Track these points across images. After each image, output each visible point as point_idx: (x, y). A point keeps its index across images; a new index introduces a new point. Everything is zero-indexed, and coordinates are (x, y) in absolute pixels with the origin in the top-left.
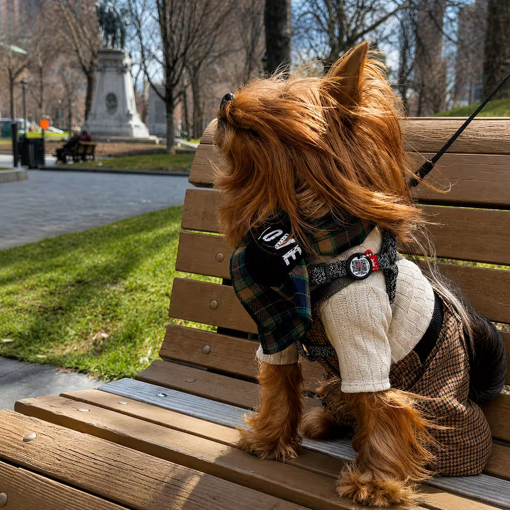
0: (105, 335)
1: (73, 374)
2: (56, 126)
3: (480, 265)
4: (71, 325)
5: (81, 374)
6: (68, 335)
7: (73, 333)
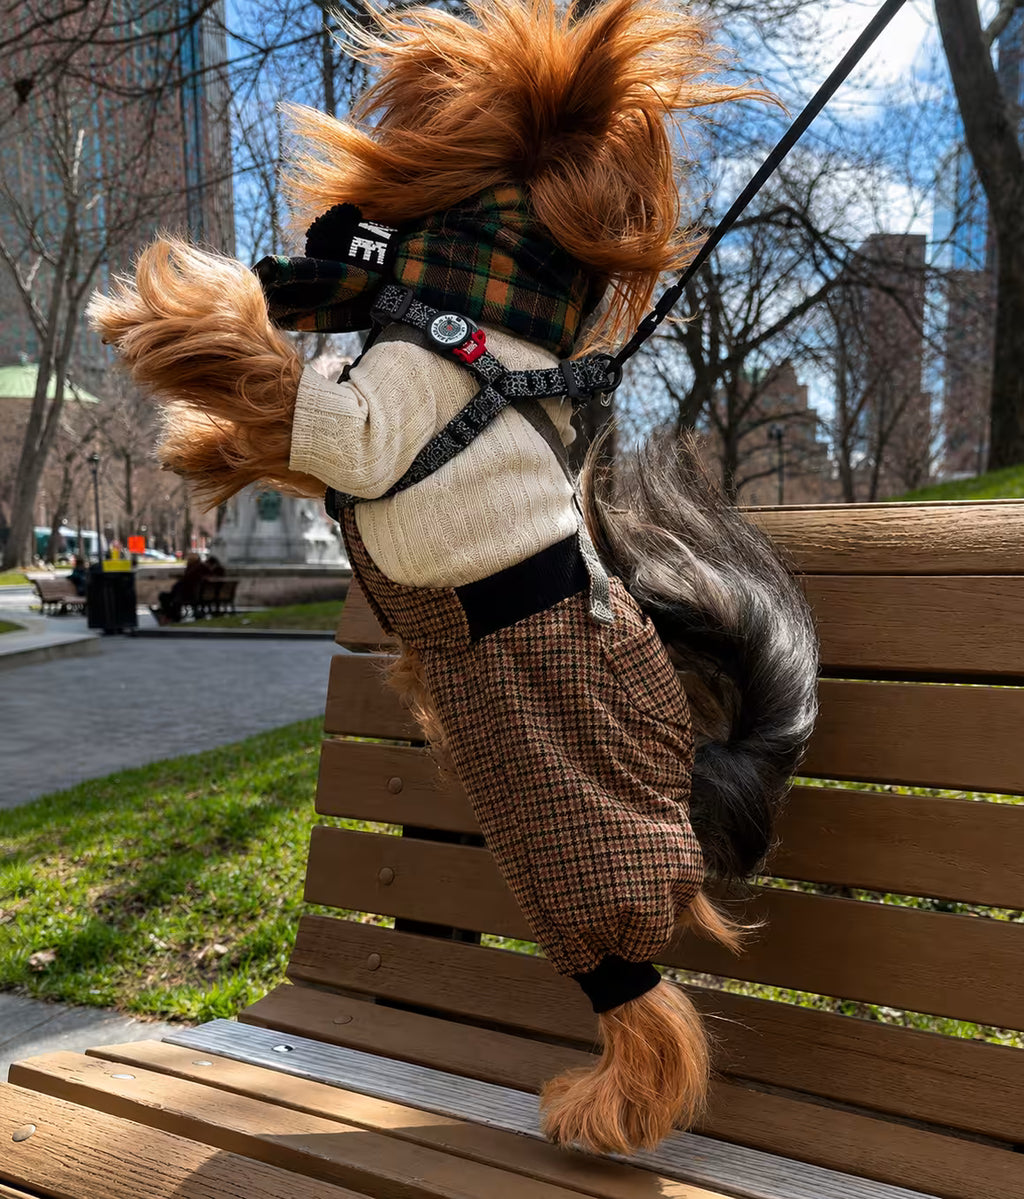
0: (222, 949)
1: (157, 1023)
2: (160, 545)
3: (946, 794)
4: (158, 931)
6: (151, 949)
7: (160, 945)
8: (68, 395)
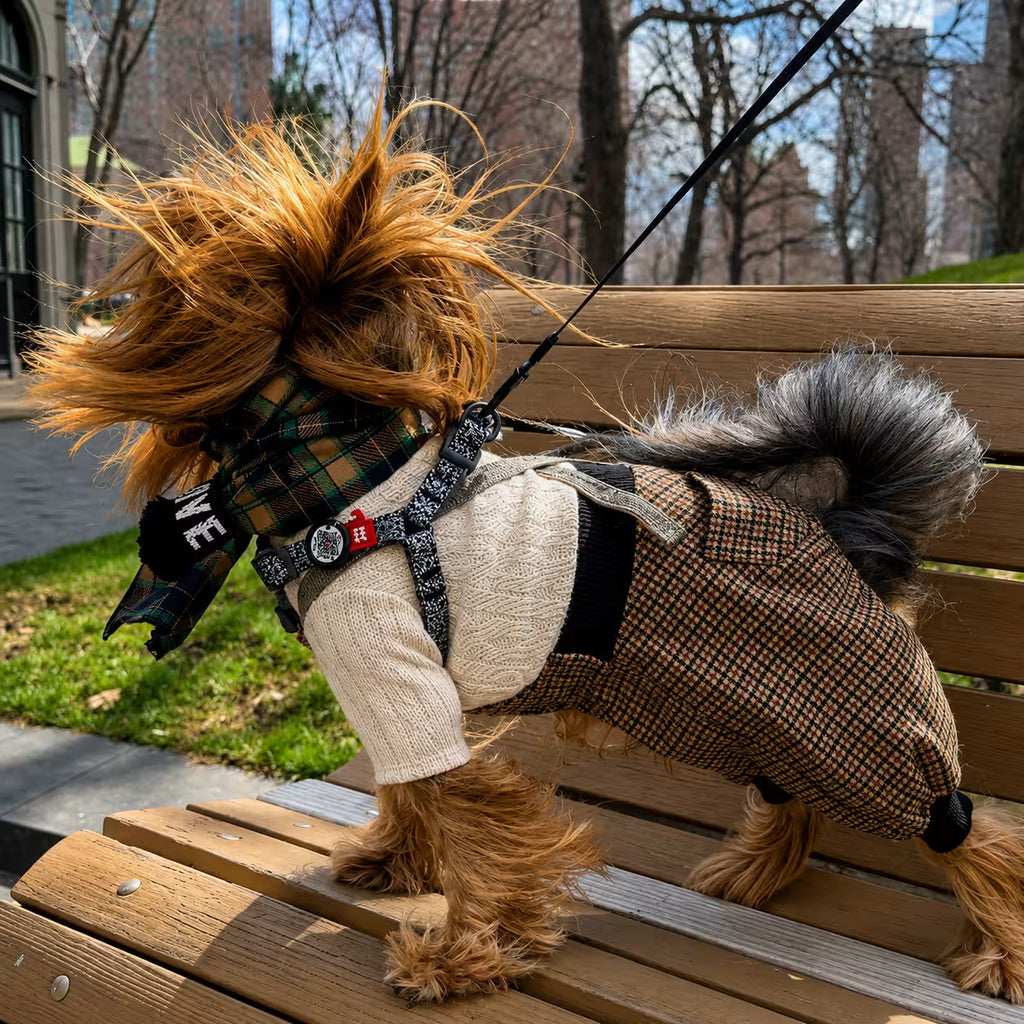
0: (278, 696)
1: (217, 766)
4: (216, 675)
5: (231, 767)
6: (210, 693)
7: (218, 688)
8: (115, 164)
